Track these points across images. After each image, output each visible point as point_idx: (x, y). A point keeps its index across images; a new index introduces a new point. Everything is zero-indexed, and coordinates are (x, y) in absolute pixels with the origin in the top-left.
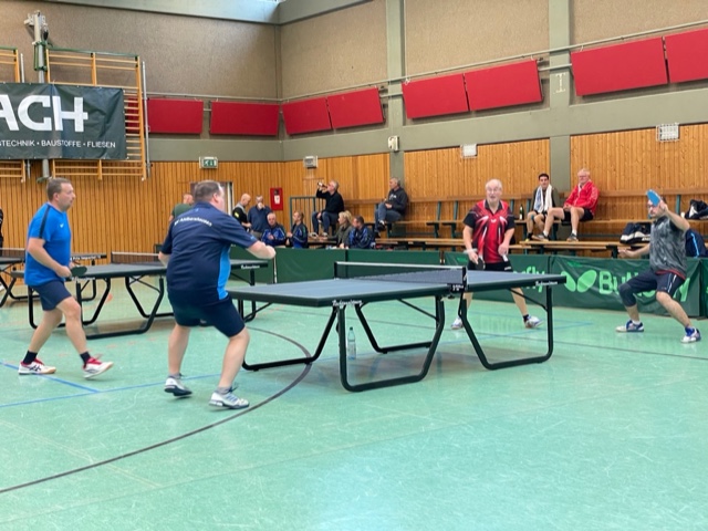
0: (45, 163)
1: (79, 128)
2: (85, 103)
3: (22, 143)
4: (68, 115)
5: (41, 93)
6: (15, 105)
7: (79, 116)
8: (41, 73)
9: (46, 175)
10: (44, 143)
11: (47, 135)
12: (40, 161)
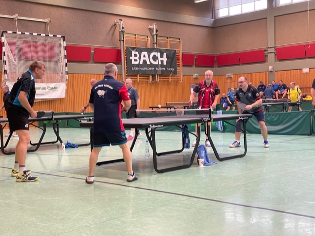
0: (156, 76)
1: (165, 64)
2: (167, 55)
3: (150, 69)
4: (162, 59)
5: (156, 52)
6: (149, 56)
7: (165, 59)
8: (155, 45)
9: (156, 80)
10: (156, 69)
11: (157, 66)
12: (155, 75)
